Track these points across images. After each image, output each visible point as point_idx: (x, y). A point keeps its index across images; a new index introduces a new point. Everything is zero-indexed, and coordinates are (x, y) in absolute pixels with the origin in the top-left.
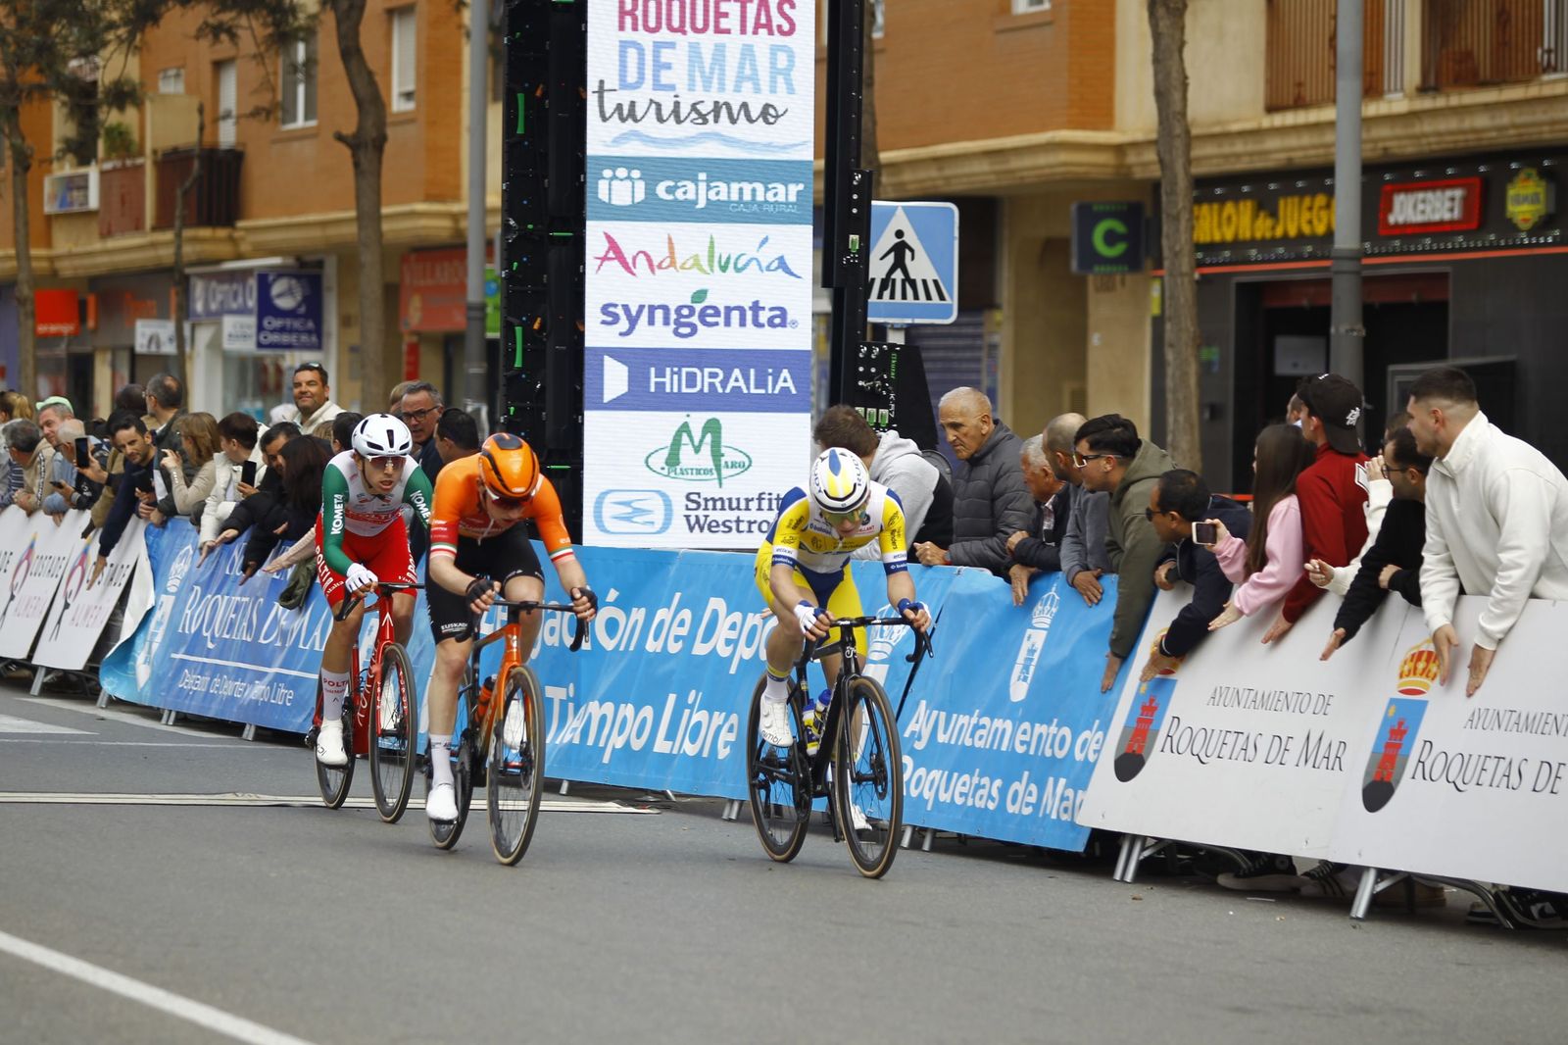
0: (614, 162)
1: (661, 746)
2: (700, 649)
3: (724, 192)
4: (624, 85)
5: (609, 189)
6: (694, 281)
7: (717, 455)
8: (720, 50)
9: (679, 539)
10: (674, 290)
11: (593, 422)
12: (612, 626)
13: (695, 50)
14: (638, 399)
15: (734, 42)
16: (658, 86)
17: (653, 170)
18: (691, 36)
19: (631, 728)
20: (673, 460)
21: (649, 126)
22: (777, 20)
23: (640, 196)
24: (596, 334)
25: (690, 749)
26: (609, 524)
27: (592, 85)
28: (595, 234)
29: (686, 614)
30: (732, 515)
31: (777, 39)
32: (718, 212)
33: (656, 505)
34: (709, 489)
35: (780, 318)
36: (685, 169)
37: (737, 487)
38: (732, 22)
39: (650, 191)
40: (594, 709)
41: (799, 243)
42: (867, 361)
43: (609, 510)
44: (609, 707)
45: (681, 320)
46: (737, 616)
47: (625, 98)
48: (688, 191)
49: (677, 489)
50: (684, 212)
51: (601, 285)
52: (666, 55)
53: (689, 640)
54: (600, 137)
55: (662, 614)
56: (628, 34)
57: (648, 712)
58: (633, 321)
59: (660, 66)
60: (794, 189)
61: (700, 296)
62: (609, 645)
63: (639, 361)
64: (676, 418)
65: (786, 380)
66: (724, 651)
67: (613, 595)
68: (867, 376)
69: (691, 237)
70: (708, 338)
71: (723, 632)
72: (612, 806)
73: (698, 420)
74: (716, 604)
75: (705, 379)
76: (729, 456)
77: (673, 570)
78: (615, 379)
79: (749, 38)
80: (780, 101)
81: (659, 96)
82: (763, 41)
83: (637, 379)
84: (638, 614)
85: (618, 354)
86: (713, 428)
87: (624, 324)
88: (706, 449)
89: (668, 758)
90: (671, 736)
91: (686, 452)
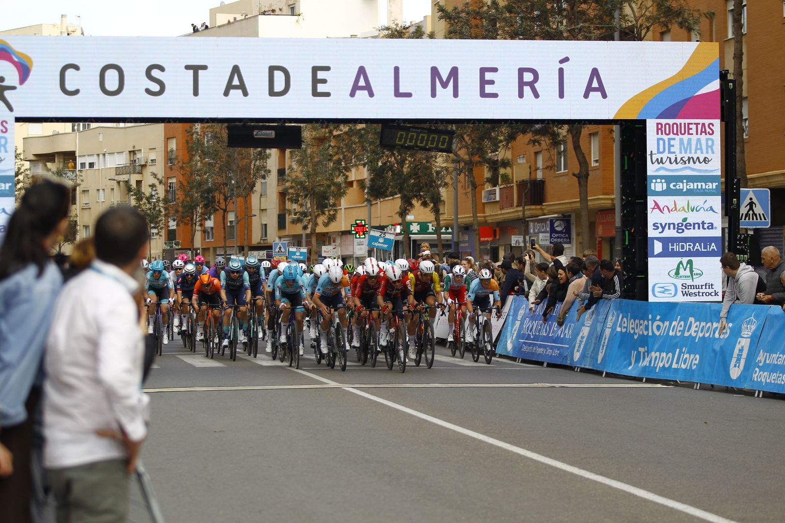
0: (656, 177)
1: (674, 366)
2: (687, 334)
3: (691, 186)
4: (659, 152)
5: (656, 186)
6: (683, 215)
7: (691, 271)
8: (690, 140)
9: (680, 298)
10: (677, 218)
11: (651, 261)
12: (658, 327)
13: (681, 140)
14: (665, 254)
15: (694, 138)
16: (670, 152)
17: (669, 179)
18: (680, 136)
19: (665, 360)
20: (677, 273)
21: (667, 165)
22: (708, 130)
23: (665, 188)
24: (652, 233)
25: (683, 366)
26: (656, 294)
27: (648, 153)
28: (651, 201)
29: (682, 323)
30: (697, 291)
31: (708, 136)
32: (690, 193)
33: (672, 288)
34: (689, 282)
35: (711, 226)
36: (679, 179)
37: (698, 281)
38: (693, 131)
39: (668, 186)
40: (653, 354)
41: (716, 202)
42: (740, 240)
43: (657, 289)
44: (658, 354)
45: (679, 227)
46: (698, 323)
47: (659, 156)
48: (680, 186)
49: (679, 282)
50: (679, 193)
51: (653, 217)
52: (672, 142)
53: (683, 332)
54: (652, 169)
55: (674, 323)
56: (660, 136)
57: (670, 355)
58: (663, 228)
59: (670, 146)
60: (715, 184)
61: (685, 220)
62: (658, 333)
63: (665, 241)
64: (678, 259)
65: (713, 246)
66: (694, 334)
67: (658, 317)
68: (740, 245)
69: (681, 201)
70: (688, 233)
71: (693, 328)
72: (659, 386)
73: (685, 260)
74: (692, 319)
75: (687, 247)
76: (695, 271)
77: (677, 309)
78: (658, 247)
79: (699, 136)
80: (709, 156)
81: (670, 155)
82: (703, 137)
83: (665, 247)
84: (667, 323)
85: (659, 239)
86: (690, 262)
87: (660, 229)
88: (688, 269)
89: (677, 370)
90: (677, 363)
91: (681, 271)
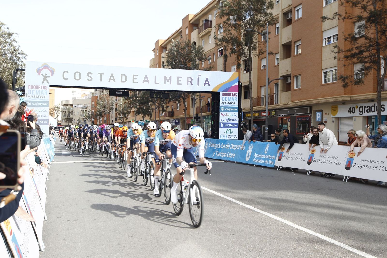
0: (222, 107)
1: (227, 156)
2: (231, 148)
3: (231, 109)
4: (223, 100)
5: (222, 109)
6: (229, 117)
7: (230, 131)
8: (231, 97)
9: (227, 139)
10: (227, 118)
11: (220, 129)
12: (222, 146)
13: (229, 97)
14: (224, 127)
15: (232, 97)
16: (225, 101)
17: (225, 108)
18: (228, 96)
19: (224, 155)
20: (227, 132)
21: (225, 104)
22: (235, 95)
23: (224, 110)
24: (220, 121)
25: (230, 157)
26: (221, 137)
27: (220, 101)
28: (220, 113)
29: (229, 145)
30: (232, 137)
31: (235, 97)
32: (230, 111)
33: (225, 136)
34: (230, 134)
35: (236, 120)
36: (228, 108)
37: (232, 134)
38: (232, 95)
39: (225, 109)
40: (221, 153)
41: (237, 114)
42: (242, 124)
43: (221, 136)
44: (222, 153)
45: (227, 120)
46: (234, 145)
47: (223, 102)
48: (228, 109)
49: (227, 134)
50: (228, 111)
51: (221, 117)
52: (226, 98)
53: (230, 147)
54: (221, 105)
55: (227, 145)
56: (223, 96)
57: (226, 153)
58: (223, 120)
59: (226, 99)
60: (237, 109)
61: (229, 118)
62: (222, 148)
63: (224, 124)
64: (227, 128)
65: (236, 125)
66: (233, 148)
67: (222, 143)
68: (242, 125)
69: (228, 113)
70: (230, 122)
71: (233, 147)
72: (223, 162)
73: (229, 129)
74: (232, 144)
75: (229, 125)
76: (231, 132)
77: (228, 141)
78: (222, 125)
79: (233, 97)
80: (235, 102)
81: (226, 101)
82: (234, 97)
83: (224, 125)
84: (225, 145)
85: (222, 123)
86: (230, 129)
87: (223, 121)
88: (229, 131)
89: (228, 158)
90: (228, 156)
91: (228, 131)
